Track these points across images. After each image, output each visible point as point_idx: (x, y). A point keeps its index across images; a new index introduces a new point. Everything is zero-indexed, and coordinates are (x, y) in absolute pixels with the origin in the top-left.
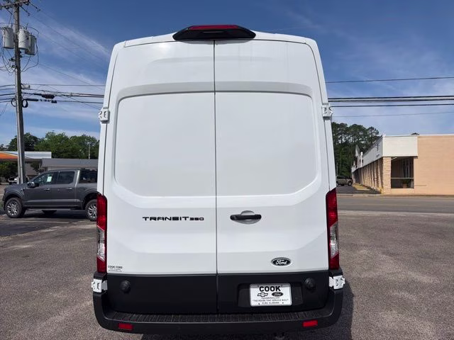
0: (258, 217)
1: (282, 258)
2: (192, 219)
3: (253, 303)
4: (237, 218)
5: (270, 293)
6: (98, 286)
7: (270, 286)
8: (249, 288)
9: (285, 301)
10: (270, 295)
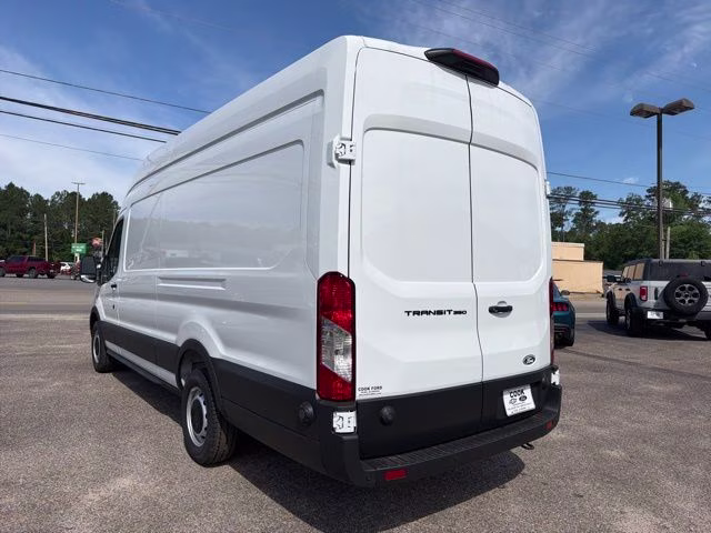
1: (530, 356)
3: (509, 413)
4: (494, 310)
5: (518, 397)
7: (516, 390)
8: (502, 395)
9: (530, 404)
10: (518, 401)
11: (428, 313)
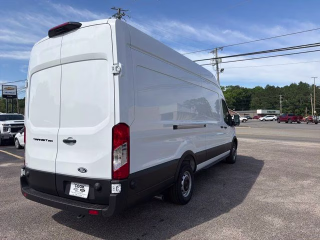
0: (75, 142)
1: (82, 168)
2: (49, 141)
3: (71, 194)
4: (66, 141)
5: (79, 189)
6: (23, 173)
7: (80, 185)
8: (70, 184)
9: (85, 195)
10: (79, 190)
11: (40, 140)
